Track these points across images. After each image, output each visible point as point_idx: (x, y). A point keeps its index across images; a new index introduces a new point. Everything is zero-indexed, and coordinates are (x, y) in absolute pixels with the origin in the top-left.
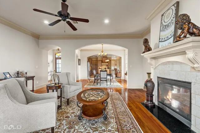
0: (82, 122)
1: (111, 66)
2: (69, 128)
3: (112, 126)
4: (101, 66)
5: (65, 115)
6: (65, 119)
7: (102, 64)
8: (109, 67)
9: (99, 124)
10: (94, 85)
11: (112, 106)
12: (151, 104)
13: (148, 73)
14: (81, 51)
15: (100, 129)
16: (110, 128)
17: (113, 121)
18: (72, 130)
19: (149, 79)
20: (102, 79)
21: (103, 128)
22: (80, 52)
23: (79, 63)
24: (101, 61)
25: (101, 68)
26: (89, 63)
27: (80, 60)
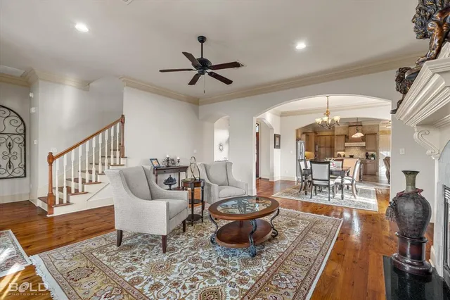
0: (214, 247)
1: (376, 151)
2: (191, 249)
3: (256, 270)
4: (344, 151)
5: (200, 232)
6: (196, 236)
7: (347, 144)
8: (370, 153)
9: (237, 259)
10: (298, 195)
11: (293, 242)
12: (414, 265)
13: (405, 172)
14: (281, 116)
15: (230, 266)
16: (247, 271)
17: (264, 264)
18: (193, 252)
19: (410, 190)
20: (315, 182)
21: (237, 267)
22: (278, 118)
23: (277, 144)
24: (344, 137)
25: (344, 156)
26: (301, 143)
27: (279, 136)
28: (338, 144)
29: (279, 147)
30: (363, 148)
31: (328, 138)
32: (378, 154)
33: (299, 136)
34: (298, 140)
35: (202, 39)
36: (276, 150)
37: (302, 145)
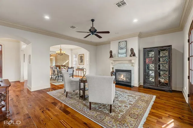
19: (113, 71)
35: (93, 20)
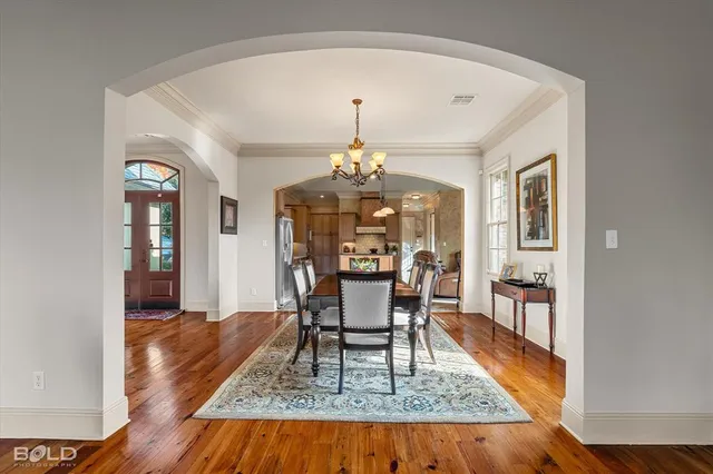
1: (399, 241)
4: (354, 241)
8: (391, 245)
14: (239, 154)
20: (351, 339)
24: (353, 217)
25: (354, 250)
26: (286, 223)
27: (234, 204)
28: (345, 229)
29: (233, 230)
30: (380, 235)
31: (327, 218)
32: (401, 246)
33: (282, 208)
34: (279, 215)
36: (225, 239)
37: (287, 229)
